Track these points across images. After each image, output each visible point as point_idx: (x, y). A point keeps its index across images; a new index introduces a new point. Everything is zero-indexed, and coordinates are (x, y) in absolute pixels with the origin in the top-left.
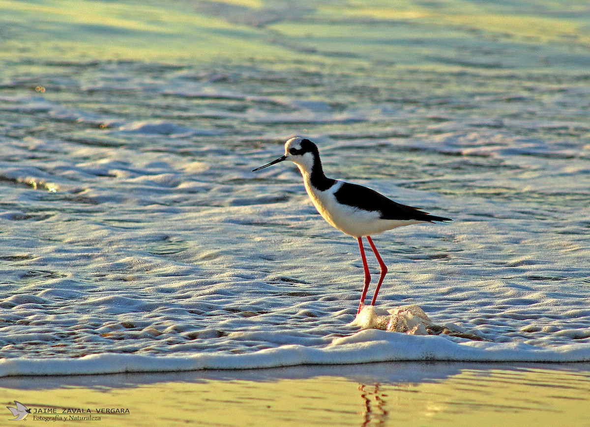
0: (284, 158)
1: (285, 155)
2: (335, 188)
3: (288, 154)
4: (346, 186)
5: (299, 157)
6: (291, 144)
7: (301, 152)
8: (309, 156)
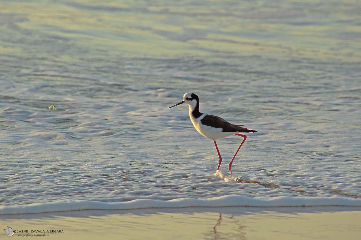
0: (183, 102)
1: (184, 101)
2: (202, 117)
3: (185, 100)
4: (207, 116)
5: (190, 101)
6: (186, 95)
7: (191, 99)
8: (195, 101)
